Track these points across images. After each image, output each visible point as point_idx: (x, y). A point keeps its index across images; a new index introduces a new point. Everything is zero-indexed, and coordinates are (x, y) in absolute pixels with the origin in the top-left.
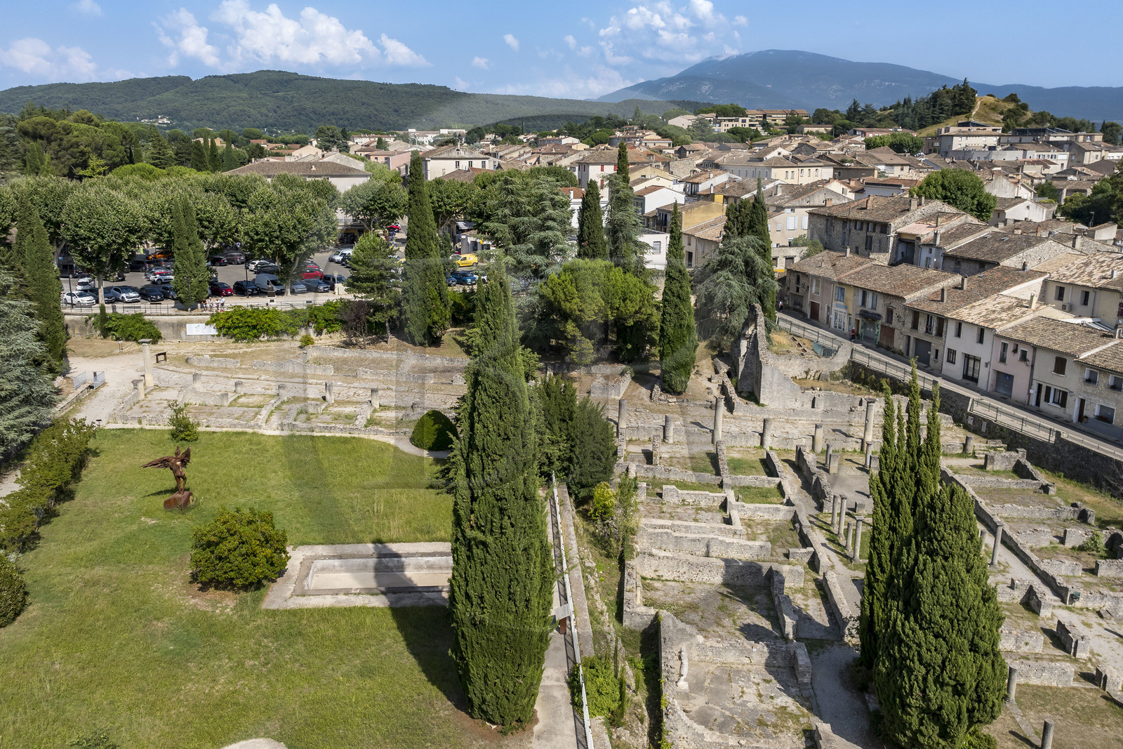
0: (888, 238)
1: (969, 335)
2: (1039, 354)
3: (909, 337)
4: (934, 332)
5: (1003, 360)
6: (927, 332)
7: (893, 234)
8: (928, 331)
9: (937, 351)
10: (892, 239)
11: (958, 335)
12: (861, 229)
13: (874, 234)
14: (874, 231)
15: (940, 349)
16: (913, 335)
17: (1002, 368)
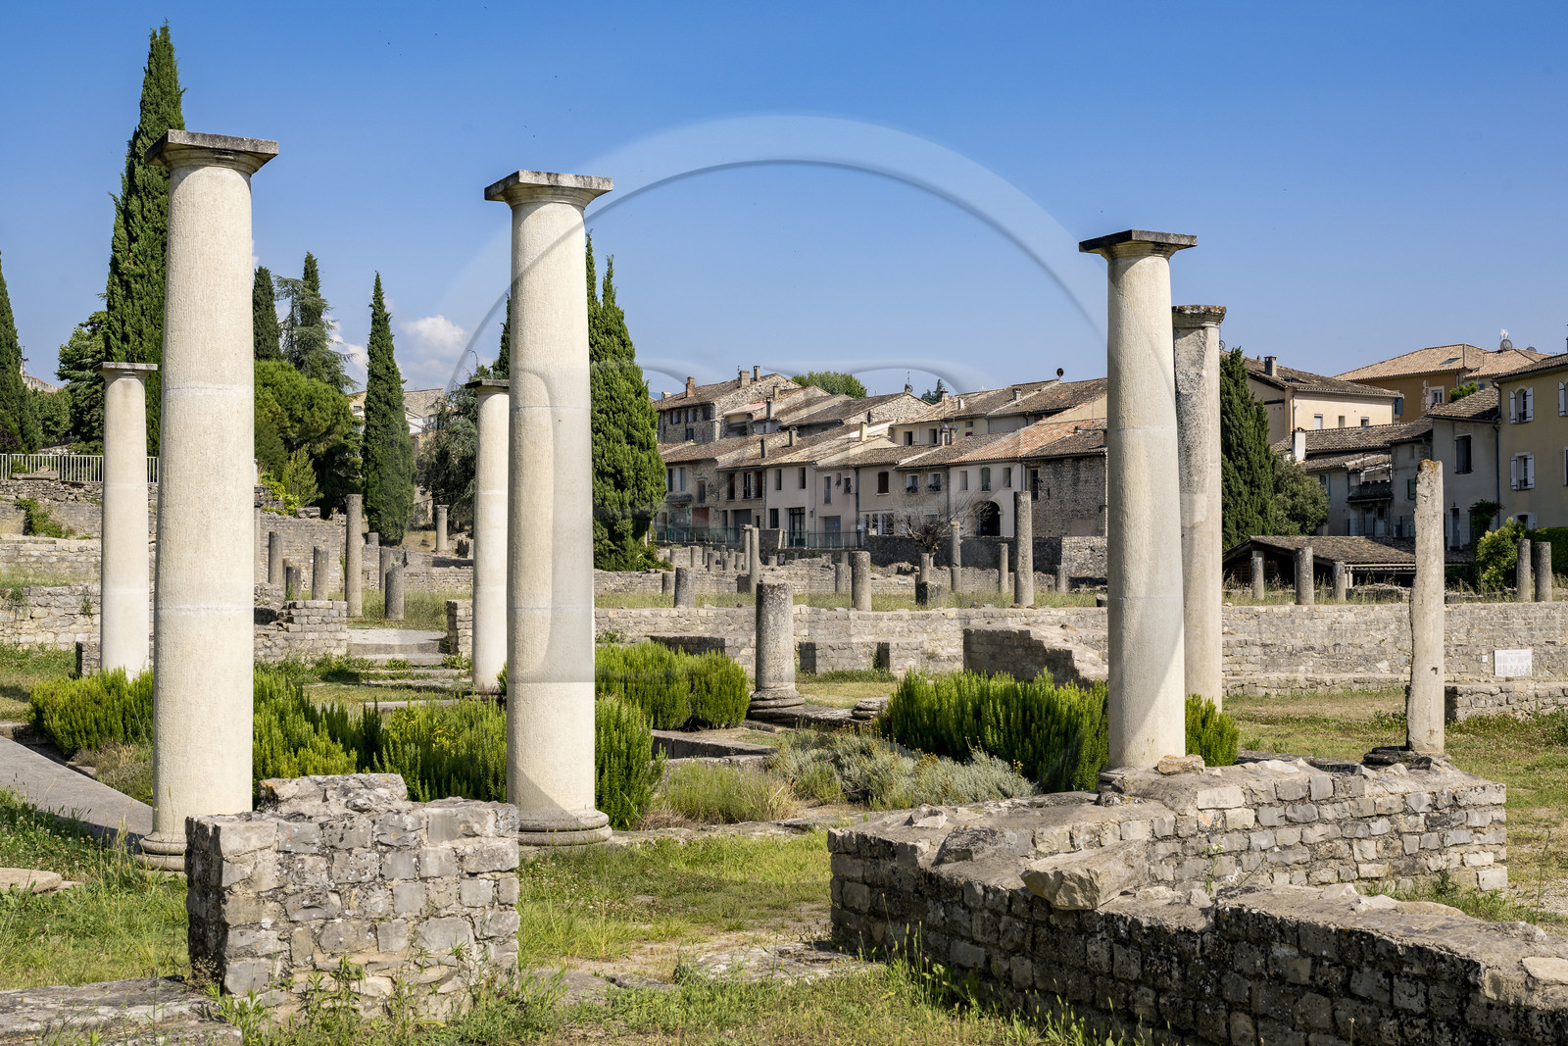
0: (713, 424)
1: (790, 479)
2: (862, 473)
3: (726, 512)
4: (753, 494)
5: (828, 501)
6: (745, 497)
7: (718, 418)
8: (747, 494)
9: (758, 517)
10: (718, 425)
11: (779, 488)
12: (679, 422)
13: (695, 424)
14: (695, 420)
15: (761, 513)
16: (730, 508)
17: (829, 511)
